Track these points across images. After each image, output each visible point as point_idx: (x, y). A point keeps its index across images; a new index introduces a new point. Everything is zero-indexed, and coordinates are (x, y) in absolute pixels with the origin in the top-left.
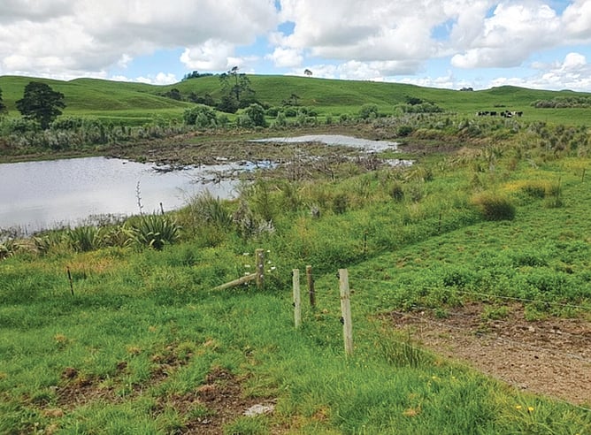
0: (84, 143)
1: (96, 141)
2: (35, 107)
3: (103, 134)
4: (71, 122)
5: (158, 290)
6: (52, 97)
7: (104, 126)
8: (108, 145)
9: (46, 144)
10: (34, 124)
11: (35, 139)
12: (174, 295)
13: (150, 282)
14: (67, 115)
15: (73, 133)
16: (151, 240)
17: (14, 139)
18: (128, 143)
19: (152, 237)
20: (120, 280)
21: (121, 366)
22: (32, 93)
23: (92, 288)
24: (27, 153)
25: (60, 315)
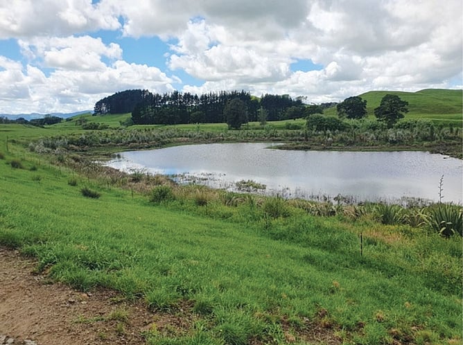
0: (415, 140)
1: (425, 139)
2: (386, 113)
3: (432, 133)
4: (409, 124)
5: (430, 273)
6: (399, 105)
7: (435, 127)
8: (435, 142)
9: (387, 139)
10: (382, 125)
11: (380, 136)
12: (444, 282)
13: (426, 264)
14: (408, 118)
15: (409, 132)
16: (442, 227)
17: (366, 135)
18: (453, 141)
19: (444, 225)
20: (400, 254)
21: (360, 325)
22: (386, 103)
23: (378, 254)
24: (373, 145)
25: (347, 267)
